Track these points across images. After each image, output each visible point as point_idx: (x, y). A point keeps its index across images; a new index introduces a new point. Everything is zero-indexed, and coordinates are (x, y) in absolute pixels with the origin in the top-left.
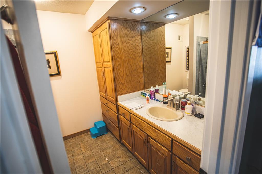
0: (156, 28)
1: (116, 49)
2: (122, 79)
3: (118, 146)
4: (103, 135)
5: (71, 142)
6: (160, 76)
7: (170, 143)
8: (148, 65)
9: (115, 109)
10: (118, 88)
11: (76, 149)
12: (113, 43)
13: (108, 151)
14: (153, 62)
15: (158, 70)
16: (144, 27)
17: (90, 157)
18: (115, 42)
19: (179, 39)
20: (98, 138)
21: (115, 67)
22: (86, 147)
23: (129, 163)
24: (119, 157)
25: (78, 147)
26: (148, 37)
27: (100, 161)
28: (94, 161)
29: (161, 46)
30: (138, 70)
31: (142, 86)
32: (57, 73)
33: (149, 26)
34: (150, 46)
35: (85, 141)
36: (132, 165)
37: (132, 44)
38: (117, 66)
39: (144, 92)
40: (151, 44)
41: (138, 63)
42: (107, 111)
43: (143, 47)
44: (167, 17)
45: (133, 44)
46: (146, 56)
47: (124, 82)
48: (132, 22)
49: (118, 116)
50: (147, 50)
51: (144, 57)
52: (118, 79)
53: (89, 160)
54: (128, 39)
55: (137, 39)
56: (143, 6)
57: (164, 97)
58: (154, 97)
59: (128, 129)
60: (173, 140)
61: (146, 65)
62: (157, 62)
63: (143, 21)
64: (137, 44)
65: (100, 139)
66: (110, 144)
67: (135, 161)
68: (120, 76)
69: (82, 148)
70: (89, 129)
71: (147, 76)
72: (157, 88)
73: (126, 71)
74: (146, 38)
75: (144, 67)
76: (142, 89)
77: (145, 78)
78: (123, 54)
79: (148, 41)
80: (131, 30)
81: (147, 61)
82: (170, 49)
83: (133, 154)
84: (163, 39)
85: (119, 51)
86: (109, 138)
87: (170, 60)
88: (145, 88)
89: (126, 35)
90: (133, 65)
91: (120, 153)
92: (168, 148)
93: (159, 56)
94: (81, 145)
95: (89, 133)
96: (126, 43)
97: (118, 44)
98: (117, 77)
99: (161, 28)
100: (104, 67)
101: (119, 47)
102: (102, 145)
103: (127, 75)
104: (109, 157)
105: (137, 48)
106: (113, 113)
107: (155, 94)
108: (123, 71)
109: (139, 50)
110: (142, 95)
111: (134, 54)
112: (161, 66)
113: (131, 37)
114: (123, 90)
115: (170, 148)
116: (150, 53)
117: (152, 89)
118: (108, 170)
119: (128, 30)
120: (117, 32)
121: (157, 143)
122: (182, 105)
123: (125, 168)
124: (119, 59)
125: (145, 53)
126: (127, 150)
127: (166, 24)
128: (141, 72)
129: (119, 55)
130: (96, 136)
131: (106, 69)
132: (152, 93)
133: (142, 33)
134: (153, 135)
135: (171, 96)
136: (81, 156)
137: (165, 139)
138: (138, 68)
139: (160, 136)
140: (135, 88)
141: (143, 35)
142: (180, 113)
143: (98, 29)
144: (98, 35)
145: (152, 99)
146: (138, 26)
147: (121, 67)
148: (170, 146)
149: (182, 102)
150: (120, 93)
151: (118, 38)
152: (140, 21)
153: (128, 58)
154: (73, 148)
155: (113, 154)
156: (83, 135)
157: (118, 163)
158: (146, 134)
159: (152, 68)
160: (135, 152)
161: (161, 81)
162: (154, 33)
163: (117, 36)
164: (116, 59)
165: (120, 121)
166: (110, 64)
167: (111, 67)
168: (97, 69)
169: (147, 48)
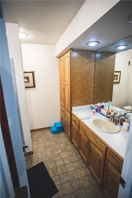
0: (108, 56)
1: (74, 72)
2: (77, 95)
3: (69, 143)
4: (59, 133)
5: (38, 134)
6: (107, 95)
7: (105, 150)
8: (98, 86)
9: (69, 116)
10: (73, 101)
11: (40, 139)
12: (72, 68)
13: (61, 145)
14: (102, 83)
15: (106, 90)
16: (98, 55)
17: (48, 147)
18: (74, 67)
19: (129, 64)
20: (56, 134)
21: (72, 86)
22: (47, 139)
23: (75, 157)
24: (68, 151)
25: (42, 138)
26: (100, 63)
27: (55, 151)
28: (51, 150)
29: (111, 71)
30: (90, 89)
31: (92, 102)
32: (33, 86)
33: (102, 55)
34: (101, 70)
35: (47, 135)
36: (76, 159)
37: (86, 69)
38: (74, 85)
39: (93, 106)
40: (102, 69)
41: (90, 84)
42: (64, 116)
43: (96, 71)
44: (118, 48)
45: (88, 69)
46: (97, 79)
47: (78, 97)
48: (88, 52)
49: (71, 121)
50: (99, 74)
51: (95, 79)
52: (74, 94)
53: (47, 148)
54: (84, 64)
55: (91, 65)
56: (97, 41)
57: (107, 113)
58: (100, 111)
59: (77, 132)
60: (107, 148)
61: (97, 86)
62: (106, 84)
63: (97, 51)
64: (91, 69)
65: (57, 135)
66: (63, 140)
67: (79, 156)
68: (75, 93)
69: (44, 139)
70: (51, 127)
71: (96, 94)
72: (103, 104)
73: (80, 89)
74: (98, 65)
75: (95, 86)
76: (92, 104)
77: (95, 95)
78: (79, 76)
79: (100, 67)
80: (87, 58)
81: (98, 82)
82: (120, 73)
83: (78, 151)
84: (113, 65)
85: (76, 74)
86: (63, 136)
87: (119, 82)
88: (94, 103)
89: (83, 62)
90: (86, 85)
91: (69, 148)
92: (103, 153)
93: (108, 79)
94: (44, 137)
95: (50, 130)
96: (82, 68)
97: (76, 68)
98: (73, 93)
99: (112, 56)
100: (65, 84)
101: (76, 71)
102: (58, 140)
103: (81, 92)
104: (61, 150)
105: (91, 72)
106: (67, 119)
107: (101, 109)
108: (78, 88)
109: (92, 73)
110: (91, 108)
111: (88, 76)
112: (109, 87)
113: (86, 64)
114: (76, 103)
115: (105, 154)
116: (101, 76)
117: (99, 104)
118: (59, 159)
119: (84, 58)
120: (76, 59)
121: (95, 148)
122: (121, 121)
123: (71, 160)
124: (76, 80)
125: (97, 76)
126: (75, 147)
127: (117, 53)
128: (92, 91)
129: (76, 76)
130: (55, 133)
131: (66, 86)
132: (98, 108)
133: (96, 60)
134: (94, 141)
135: (113, 113)
136: (43, 145)
137: (102, 146)
138: (90, 87)
139: (98, 143)
140: (86, 102)
141: (96, 62)
142: (118, 127)
143: (63, 56)
144: (63, 60)
145: (98, 112)
146: (93, 55)
147: (76, 86)
148: (105, 152)
149: (121, 119)
150: (74, 105)
151: (76, 64)
152: (95, 51)
153: (83, 79)
154: (38, 138)
155: (64, 148)
156: (46, 130)
157: (66, 155)
158: (89, 139)
159: (101, 88)
160: (80, 150)
161: (108, 98)
162: (106, 61)
163: (76, 62)
164: (74, 79)
165: (72, 125)
166: (69, 83)
167: (69, 85)
168: (60, 85)
169: (98, 72)
